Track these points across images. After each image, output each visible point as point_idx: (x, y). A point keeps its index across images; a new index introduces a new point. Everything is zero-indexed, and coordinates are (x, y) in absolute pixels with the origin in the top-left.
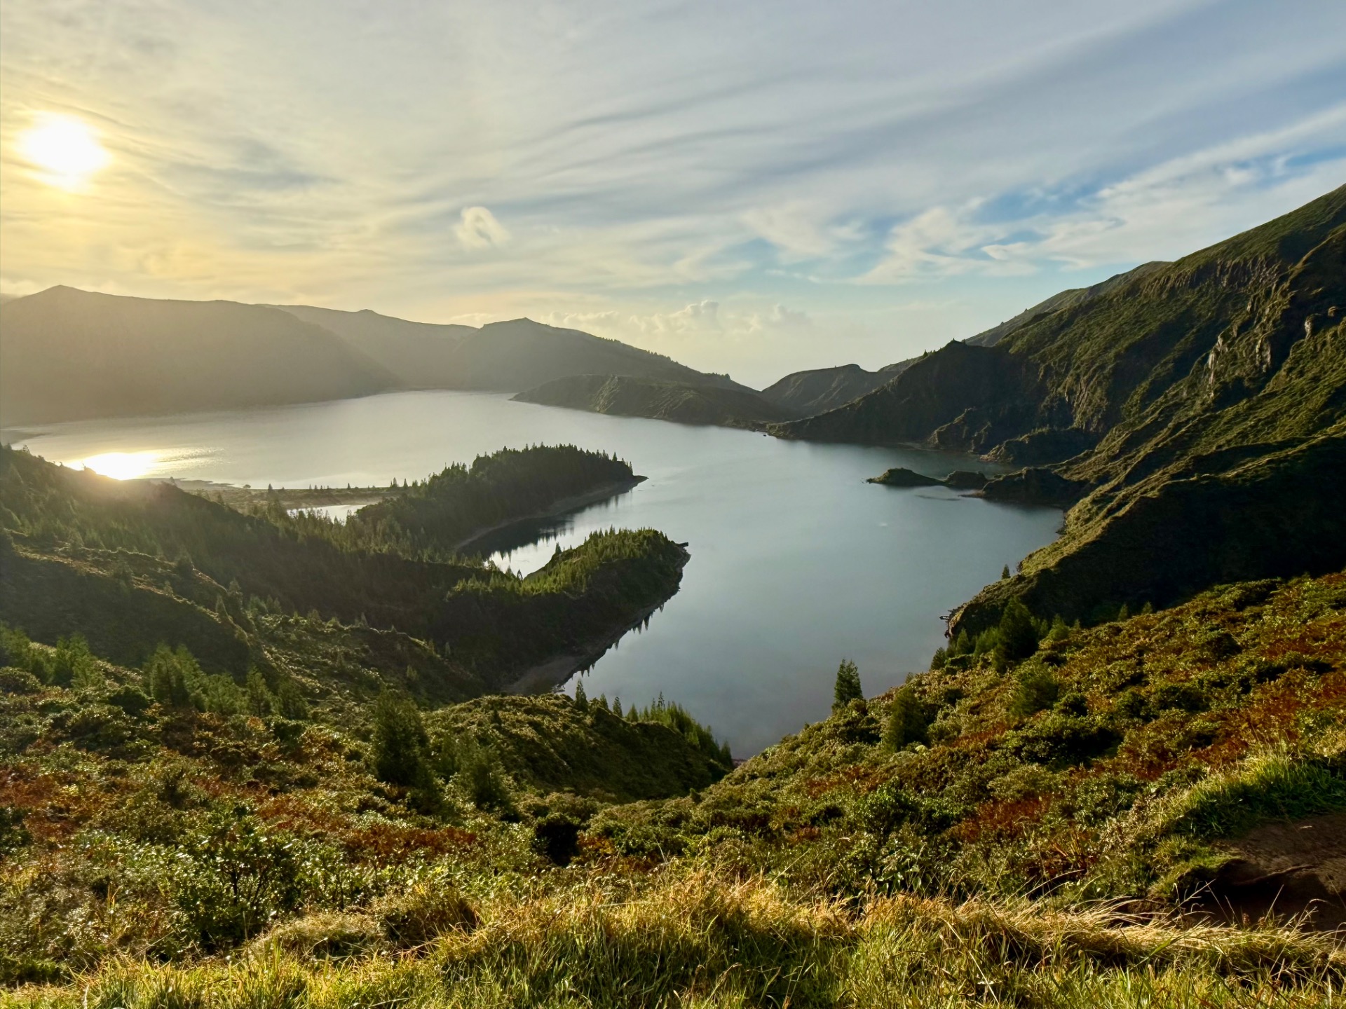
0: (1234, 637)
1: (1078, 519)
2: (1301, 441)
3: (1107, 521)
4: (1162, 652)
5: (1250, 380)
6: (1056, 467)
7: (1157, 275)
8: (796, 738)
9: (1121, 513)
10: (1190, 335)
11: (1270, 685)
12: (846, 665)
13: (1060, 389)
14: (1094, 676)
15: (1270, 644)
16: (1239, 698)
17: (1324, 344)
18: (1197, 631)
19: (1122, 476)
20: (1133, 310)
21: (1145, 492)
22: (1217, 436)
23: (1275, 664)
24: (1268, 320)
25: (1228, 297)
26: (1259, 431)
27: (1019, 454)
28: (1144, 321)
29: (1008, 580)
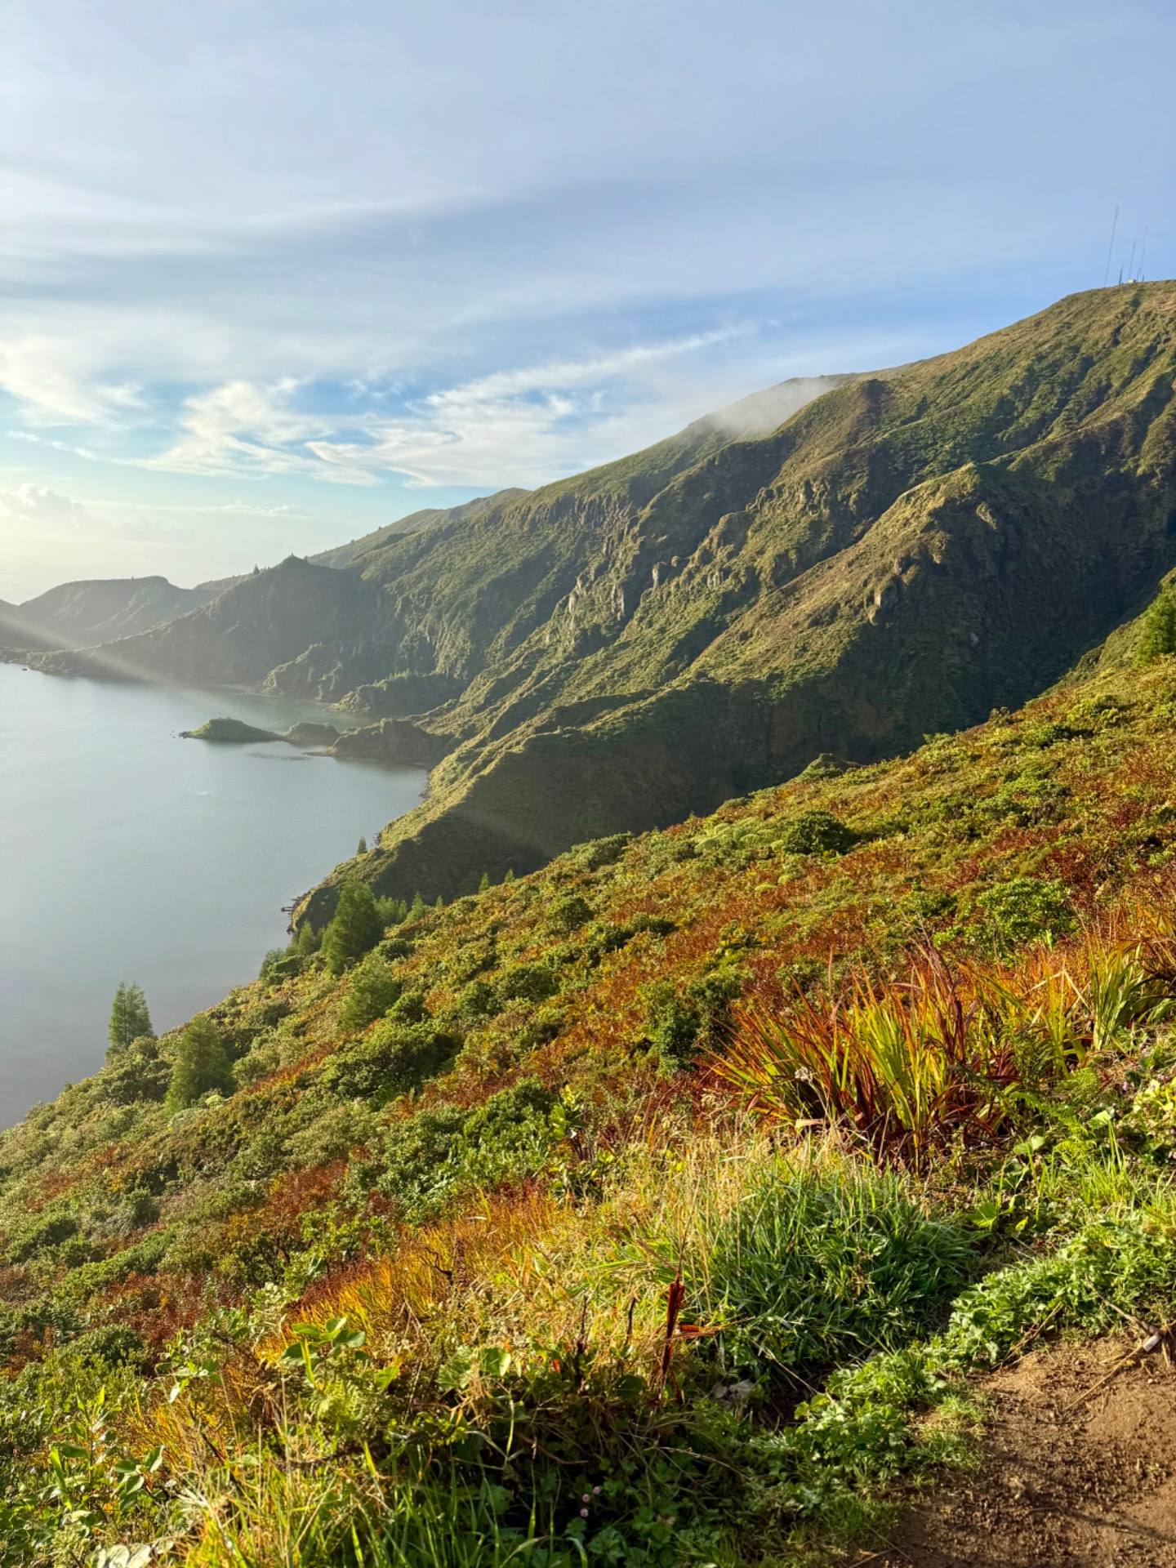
0: (586, 901)
1: (443, 779)
2: (651, 694)
3: (473, 780)
4: (517, 926)
5: (608, 628)
6: (418, 719)
7: (517, 504)
8: (52, 1108)
9: (486, 772)
10: (551, 576)
11: (618, 953)
12: (127, 990)
13: (420, 627)
14: (443, 965)
15: (620, 906)
16: (589, 973)
17: (669, 594)
18: (552, 898)
19: (488, 729)
20: (495, 541)
21: (510, 747)
22: (578, 686)
23: (623, 929)
24: (622, 565)
25: (586, 537)
26: (615, 682)
27: (379, 704)
28: (507, 555)
29: (365, 856)
